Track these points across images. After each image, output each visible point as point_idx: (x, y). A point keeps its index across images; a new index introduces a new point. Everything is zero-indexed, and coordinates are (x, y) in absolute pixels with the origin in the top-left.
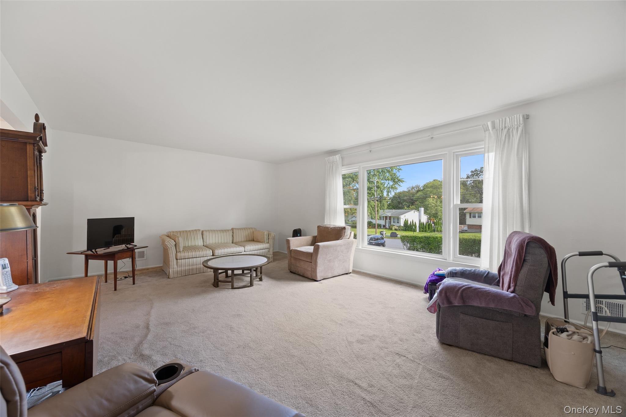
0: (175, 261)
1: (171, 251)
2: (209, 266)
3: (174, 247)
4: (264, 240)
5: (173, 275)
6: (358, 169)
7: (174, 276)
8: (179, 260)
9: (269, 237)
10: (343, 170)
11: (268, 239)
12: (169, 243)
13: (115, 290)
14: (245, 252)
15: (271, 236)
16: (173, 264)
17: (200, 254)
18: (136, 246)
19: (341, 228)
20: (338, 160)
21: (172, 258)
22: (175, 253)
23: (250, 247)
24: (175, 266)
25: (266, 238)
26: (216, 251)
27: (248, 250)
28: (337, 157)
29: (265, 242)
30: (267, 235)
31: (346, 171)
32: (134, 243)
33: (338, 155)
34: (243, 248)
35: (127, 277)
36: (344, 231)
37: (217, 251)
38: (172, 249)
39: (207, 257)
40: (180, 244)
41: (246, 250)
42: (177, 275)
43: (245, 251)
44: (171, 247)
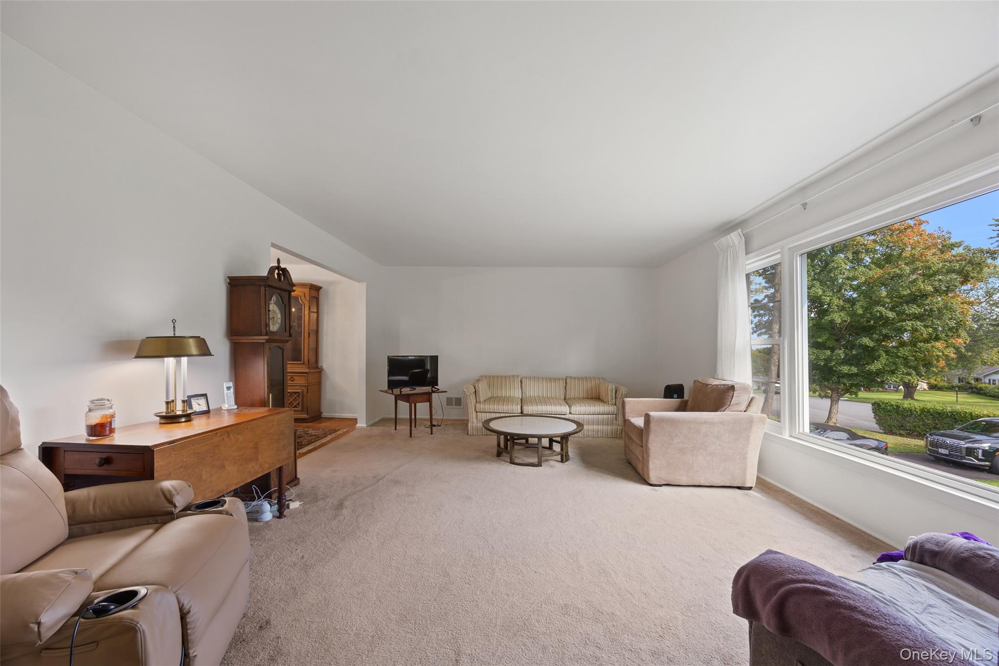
0: (474, 414)
1: (470, 401)
2: (490, 428)
3: (474, 396)
4: (608, 400)
5: (472, 431)
6: (779, 256)
7: (473, 433)
8: (478, 413)
9: (617, 394)
10: (747, 263)
11: (616, 397)
12: (467, 390)
13: (411, 436)
14: (571, 415)
15: (621, 393)
16: (471, 417)
17: (504, 409)
18: (439, 390)
19: (726, 386)
20: (736, 243)
21: (471, 410)
22: (475, 403)
23: (580, 408)
24: (475, 420)
25: (612, 396)
26: (525, 407)
27: (576, 412)
28: (735, 238)
29: (609, 402)
30: (614, 391)
31: (756, 263)
32: (437, 385)
33: (736, 233)
34: (568, 407)
35: (436, 426)
36: (731, 395)
37: (527, 407)
38: (470, 397)
39: (499, 414)
40: (479, 392)
41: (572, 412)
42: (476, 432)
43: (570, 413)
44: (470, 395)
